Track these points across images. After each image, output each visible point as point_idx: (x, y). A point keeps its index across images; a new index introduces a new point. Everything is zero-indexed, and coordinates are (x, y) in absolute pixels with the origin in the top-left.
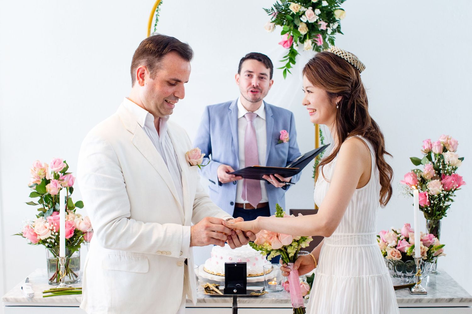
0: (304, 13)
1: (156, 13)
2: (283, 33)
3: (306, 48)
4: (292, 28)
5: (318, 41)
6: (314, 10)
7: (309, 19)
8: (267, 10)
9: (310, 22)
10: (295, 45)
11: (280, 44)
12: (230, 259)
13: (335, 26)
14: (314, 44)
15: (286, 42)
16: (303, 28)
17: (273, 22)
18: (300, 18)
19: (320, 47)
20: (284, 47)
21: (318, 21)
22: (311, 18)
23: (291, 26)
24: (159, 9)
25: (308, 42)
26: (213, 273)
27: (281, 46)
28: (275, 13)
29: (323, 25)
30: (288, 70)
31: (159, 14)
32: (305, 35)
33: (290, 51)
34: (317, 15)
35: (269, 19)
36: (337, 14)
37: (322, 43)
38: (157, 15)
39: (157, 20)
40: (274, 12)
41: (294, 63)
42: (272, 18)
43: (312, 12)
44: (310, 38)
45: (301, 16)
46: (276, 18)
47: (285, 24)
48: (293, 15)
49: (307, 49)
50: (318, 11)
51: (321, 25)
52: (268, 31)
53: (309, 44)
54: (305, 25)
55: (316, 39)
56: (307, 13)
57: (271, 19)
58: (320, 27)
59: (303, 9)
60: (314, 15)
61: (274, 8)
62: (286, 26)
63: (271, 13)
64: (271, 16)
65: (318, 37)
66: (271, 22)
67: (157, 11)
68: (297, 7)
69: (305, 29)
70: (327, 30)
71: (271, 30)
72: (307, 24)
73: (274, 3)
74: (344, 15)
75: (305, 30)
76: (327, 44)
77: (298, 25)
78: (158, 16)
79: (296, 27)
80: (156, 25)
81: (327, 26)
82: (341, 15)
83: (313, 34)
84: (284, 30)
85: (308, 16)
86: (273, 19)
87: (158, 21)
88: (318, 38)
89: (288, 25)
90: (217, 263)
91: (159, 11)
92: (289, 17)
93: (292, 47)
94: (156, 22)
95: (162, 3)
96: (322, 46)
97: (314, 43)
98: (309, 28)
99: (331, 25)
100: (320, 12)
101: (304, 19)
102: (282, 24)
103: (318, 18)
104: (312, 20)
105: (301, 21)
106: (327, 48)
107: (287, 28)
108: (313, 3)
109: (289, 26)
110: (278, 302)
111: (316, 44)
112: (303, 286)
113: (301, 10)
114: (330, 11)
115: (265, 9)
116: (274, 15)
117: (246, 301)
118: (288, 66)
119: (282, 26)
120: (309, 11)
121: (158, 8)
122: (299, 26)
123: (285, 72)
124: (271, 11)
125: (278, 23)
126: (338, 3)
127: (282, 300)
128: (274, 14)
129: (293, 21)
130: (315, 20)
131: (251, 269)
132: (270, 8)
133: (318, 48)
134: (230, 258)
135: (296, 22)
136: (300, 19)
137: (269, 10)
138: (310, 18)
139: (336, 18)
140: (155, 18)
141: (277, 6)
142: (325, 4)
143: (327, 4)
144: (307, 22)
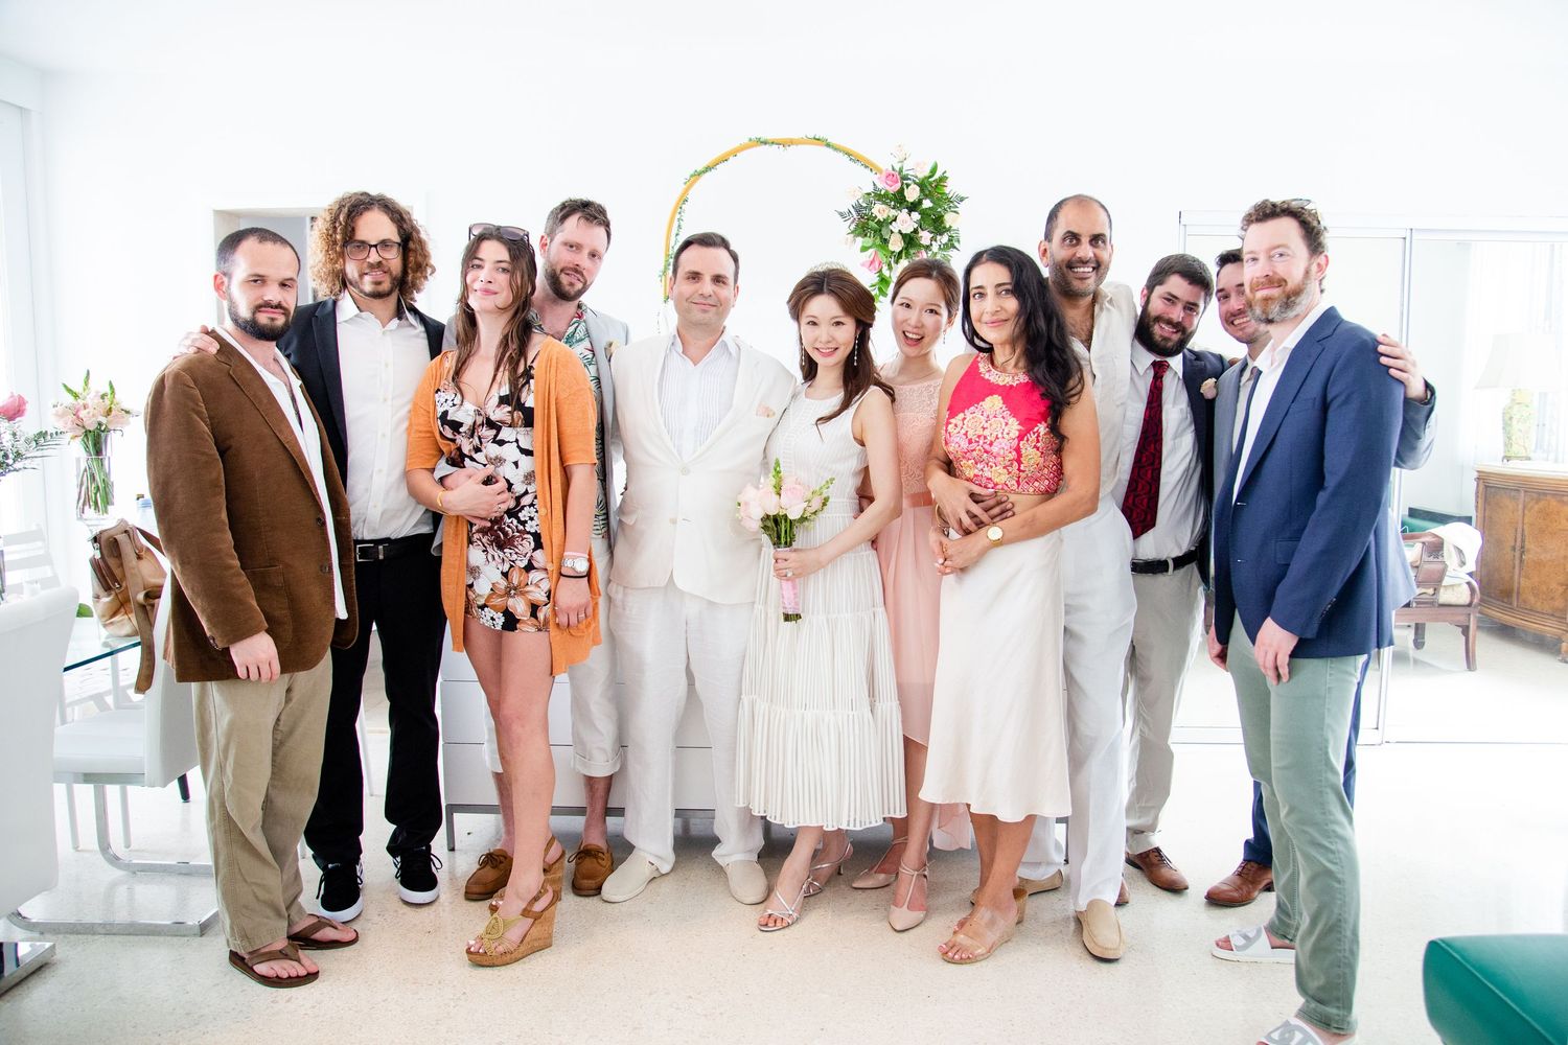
0: (894, 219)
1: (678, 216)
2: (864, 249)
4: (878, 242)
6: (910, 214)
7: (903, 228)
8: (841, 214)
9: (904, 232)
10: (885, 268)
11: (863, 265)
13: (945, 239)
15: (871, 263)
16: (895, 242)
17: (852, 232)
18: (890, 227)
20: (869, 270)
21: (918, 229)
22: (905, 225)
23: (876, 239)
27: (866, 269)
28: (855, 219)
29: (925, 237)
32: (900, 252)
33: (879, 276)
34: (915, 222)
35: (845, 227)
36: (949, 219)
40: (852, 217)
42: (850, 226)
43: (908, 217)
44: (907, 257)
45: (891, 223)
46: (855, 226)
47: (868, 235)
48: (879, 222)
50: (916, 216)
51: (922, 236)
52: (846, 247)
54: (898, 238)
56: (900, 219)
57: (848, 228)
58: (921, 241)
59: (893, 213)
60: (911, 222)
61: (852, 211)
62: (869, 240)
63: (848, 218)
64: (849, 223)
66: (848, 233)
68: (884, 212)
69: (899, 243)
70: (932, 244)
71: (849, 245)
72: (904, 236)
73: (854, 202)
74: (959, 221)
77: (888, 237)
78: (681, 221)
79: (885, 240)
81: (932, 239)
82: (955, 221)
83: (912, 251)
84: (868, 245)
85: (901, 223)
86: (852, 228)
87: (681, 228)
89: (872, 238)
92: (873, 225)
93: (881, 271)
95: (687, 200)
98: (904, 242)
99: (939, 237)
100: (919, 217)
101: (895, 227)
102: (864, 236)
103: (917, 225)
104: (908, 230)
105: (892, 231)
107: (870, 242)
108: (909, 202)
109: (873, 240)
113: (891, 216)
114: (937, 214)
115: (838, 212)
116: (853, 222)
119: (863, 238)
120: (903, 215)
121: (681, 208)
122: (889, 239)
124: (848, 215)
125: (858, 235)
128: (852, 219)
129: (879, 231)
130: (913, 230)
132: (847, 211)
135: (884, 232)
136: (891, 229)
137: (845, 214)
139: (948, 226)
140: (676, 224)
141: (858, 208)
142: (927, 204)
143: (931, 205)
144: (900, 232)
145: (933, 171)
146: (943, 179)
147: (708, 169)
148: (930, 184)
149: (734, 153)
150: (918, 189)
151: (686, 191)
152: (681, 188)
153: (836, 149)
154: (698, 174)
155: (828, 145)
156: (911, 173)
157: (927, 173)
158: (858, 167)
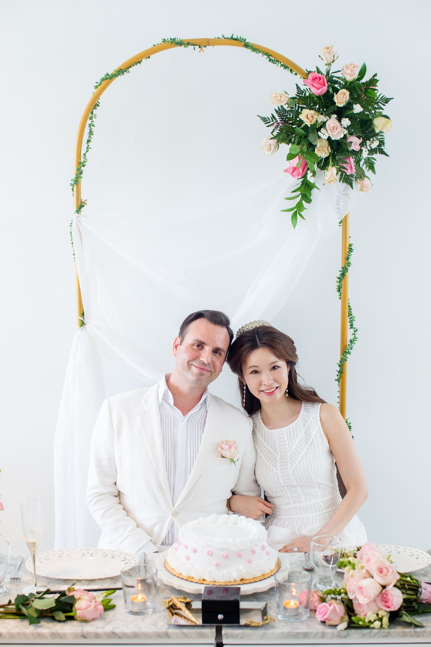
0: (323, 125)
1: (89, 122)
2: (290, 157)
3: (328, 180)
4: (305, 148)
5: (347, 168)
6: (339, 120)
7: (332, 135)
8: (264, 119)
9: (333, 139)
10: (310, 174)
11: (286, 171)
12: (210, 553)
13: (374, 143)
14: (340, 173)
15: (295, 169)
16: (322, 148)
17: (274, 138)
18: (317, 133)
19: (352, 175)
20: (293, 176)
21: (348, 135)
22: (335, 131)
23: (303, 146)
24: (94, 115)
25: (332, 171)
26: (181, 577)
27: (288, 176)
28: (279, 124)
29: (355, 142)
30: (300, 215)
31: (93, 123)
32: (327, 159)
33: (302, 182)
34: (345, 128)
36: (378, 124)
37: (354, 171)
38: (90, 125)
39: (91, 133)
40: (276, 122)
41: (309, 201)
42: (273, 131)
43: (337, 123)
44: (334, 164)
45: (319, 130)
46: (279, 131)
47: (294, 141)
48: (306, 128)
49: (330, 182)
50: (346, 122)
51: (351, 142)
52: (268, 153)
53: (332, 173)
54: (326, 144)
55: (345, 165)
56: (329, 125)
57: (272, 133)
58: (350, 147)
59: (322, 118)
60: (340, 129)
61: (276, 115)
62: (295, 146)
63: (272, 123)
64: (272, 128)
65: (348, 161)
66: (272, 139)
67: (91, 118)
68: (312, 117)
69: (326, 149)
70: (361, 150)
71: (271, 152)
72: (330, 141)
73: (277, 107)
74: (388, 125)
75: (327, 152)
76: (363, 170)
77: (314, 144)
78: (92, 127)
79: (312, 147)
80: (88, 141)
81: (362, 145)
82: (385, 126)
83: (339, 157)
84: (292, 153)
85: (330, 130)
86: (275, 133)
87: (93, 134)
88: (346, 163)
89: (298, 144)
90: (188, 558)
91: (94, 119)
92: (300, 130)
93: (305, 176)
94: (89, 137)
95: (98, 106)
96: (354, 174)
97: (341, 170)
98: (332, 148)
99: (368, 142)
100: (349, 123)
101: (324, 134)
102: (289, 142)
103: (346, 132)
104: (337, 136)
105: (319, 137)
106: (363, 177)
107: (297, 149)
108: (338, 107)
109: (300, 146)
110: (291, 636)
111: (343, 172)
112: (334, 607)
113: (319, 121)
114: (367, 119)
115: (261, 117)
116: (277, 127)
117: (237, 635)
118: (299, 207)
119: (288, 144)
120: (332, 121)
121: (92, 113)
122: (316, 145)
123: (294, 216)
124: (271, 120)
125: (283, 141)
126: (380, 104)
127: (298, 633)
128: (276, 124)
129: (306, 137)
130: (342, 136)
131: (244, 571)
132: (270, 116)
133: (347, 177)
134: (210, 551)
135: (311, 138)
136: (318, 135)
137: (268, 119)
138: (334, 134)
139: (377, 131)
140: (87, 130)
141: (281, 112)
142: (357, 109)
143: (361, 109)
144: (329, 139)
145: (363, 72)
146: (373, 81)
147: (121, 72)
148: (359, 86)
149: (147, 55)
150: (348, 93)
151: (97, 96)
152: (90, 92)
153: (255, 49)
154: (109, 78)
155: (247, 45)
156: (338, 75)
157: (356, 76)
158: (277, 68)
